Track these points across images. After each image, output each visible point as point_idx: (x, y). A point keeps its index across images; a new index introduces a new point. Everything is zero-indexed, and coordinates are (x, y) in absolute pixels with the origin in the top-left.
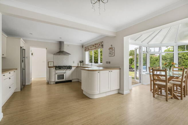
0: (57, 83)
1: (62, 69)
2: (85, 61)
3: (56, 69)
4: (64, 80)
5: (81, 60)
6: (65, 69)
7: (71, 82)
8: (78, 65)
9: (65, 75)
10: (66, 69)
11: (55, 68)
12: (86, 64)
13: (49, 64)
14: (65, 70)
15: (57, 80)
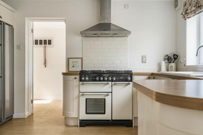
0: (84, 123)
1: (100, 80)
2: (185, 57)
3: (81, 80)
4: (107, 116)
5: (170, 52)
6: (108, 80)
7: (132, 126)
8: (160, 69)
9: (108, 99)
10: (112, 81)
11: (78, 77)
12: (188, 64)
13: (71, 65)
14: (110, 83)
15: (84, 116)
